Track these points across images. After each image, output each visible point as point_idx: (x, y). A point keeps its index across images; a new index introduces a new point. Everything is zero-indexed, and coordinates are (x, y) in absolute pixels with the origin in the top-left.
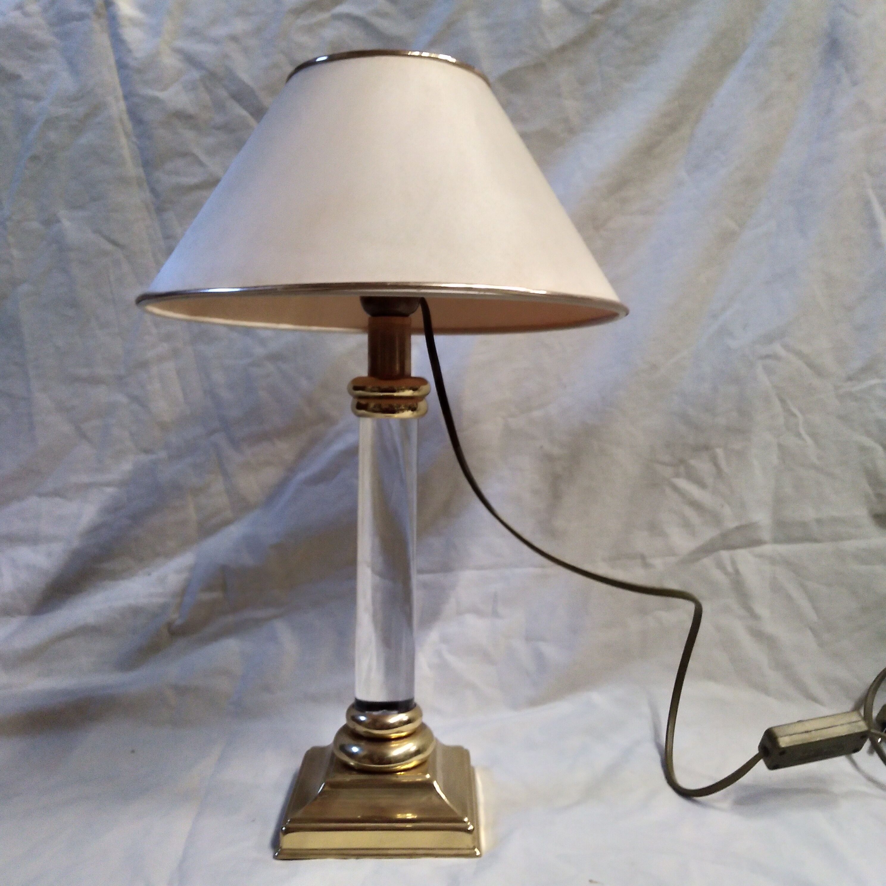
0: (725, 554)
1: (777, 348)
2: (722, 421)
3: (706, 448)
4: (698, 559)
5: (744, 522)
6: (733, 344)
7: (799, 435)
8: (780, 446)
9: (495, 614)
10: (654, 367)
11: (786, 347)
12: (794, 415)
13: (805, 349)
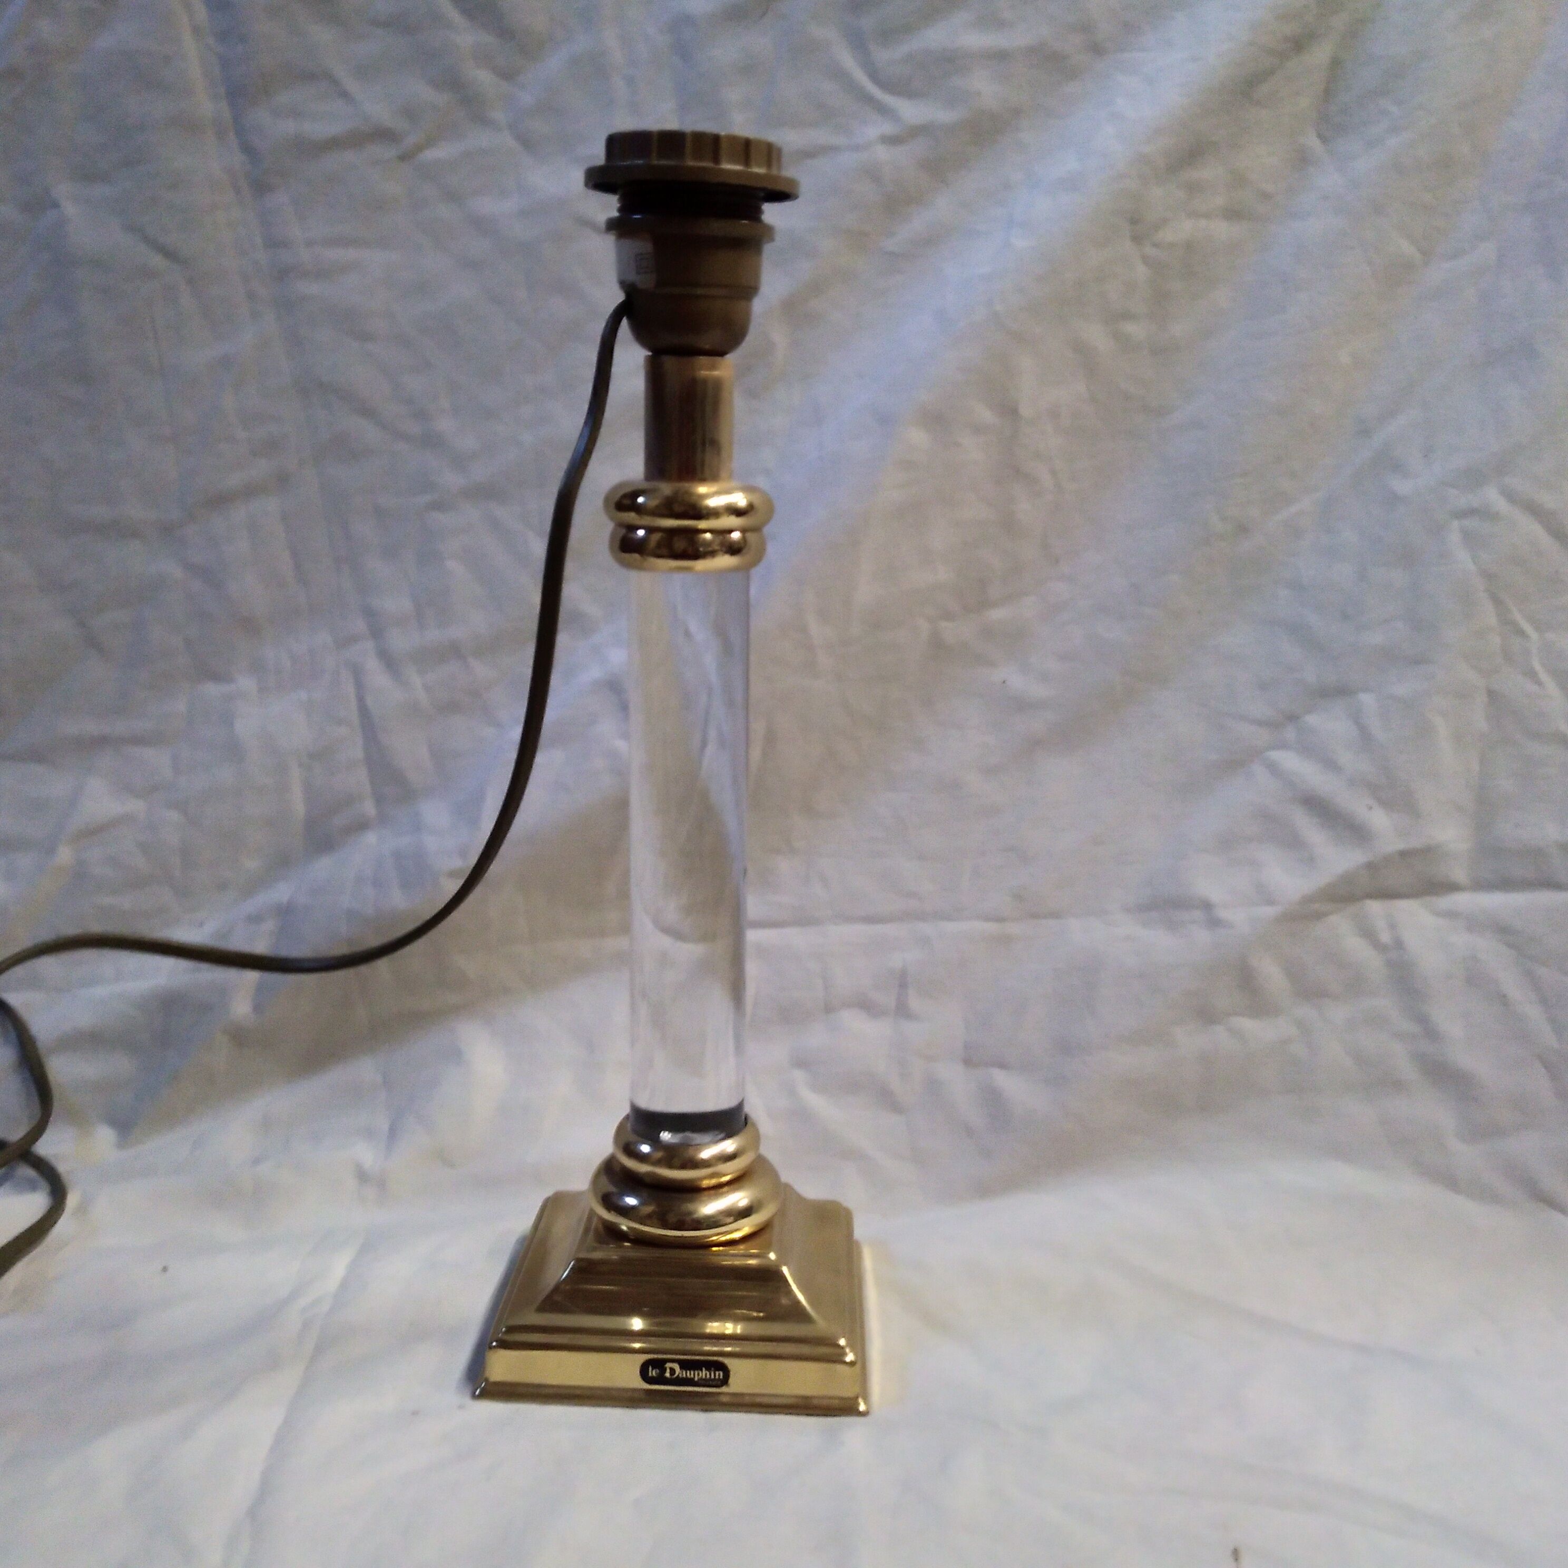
0: (1375, 907)
1: (1492, 496)
2: (1376, 638)
3: (1342, 691)
4: (1319, 916)
5: (1415, 843)
6: (1402, 486)
7: (1532, 675)
8: (1493, 695)
9: (903, 1011)
10: (1243, 529)
11: (1510, 496)
12: (1521, 633)
13: (1548, 500)
